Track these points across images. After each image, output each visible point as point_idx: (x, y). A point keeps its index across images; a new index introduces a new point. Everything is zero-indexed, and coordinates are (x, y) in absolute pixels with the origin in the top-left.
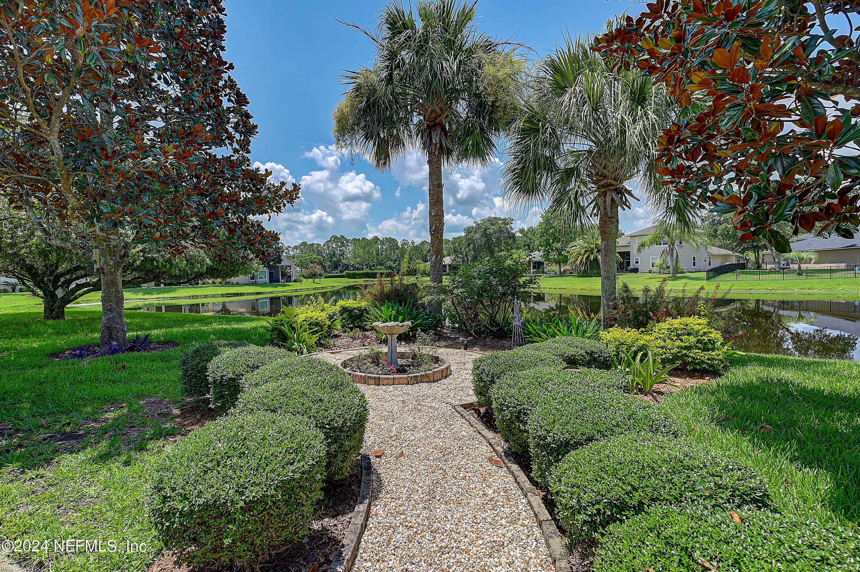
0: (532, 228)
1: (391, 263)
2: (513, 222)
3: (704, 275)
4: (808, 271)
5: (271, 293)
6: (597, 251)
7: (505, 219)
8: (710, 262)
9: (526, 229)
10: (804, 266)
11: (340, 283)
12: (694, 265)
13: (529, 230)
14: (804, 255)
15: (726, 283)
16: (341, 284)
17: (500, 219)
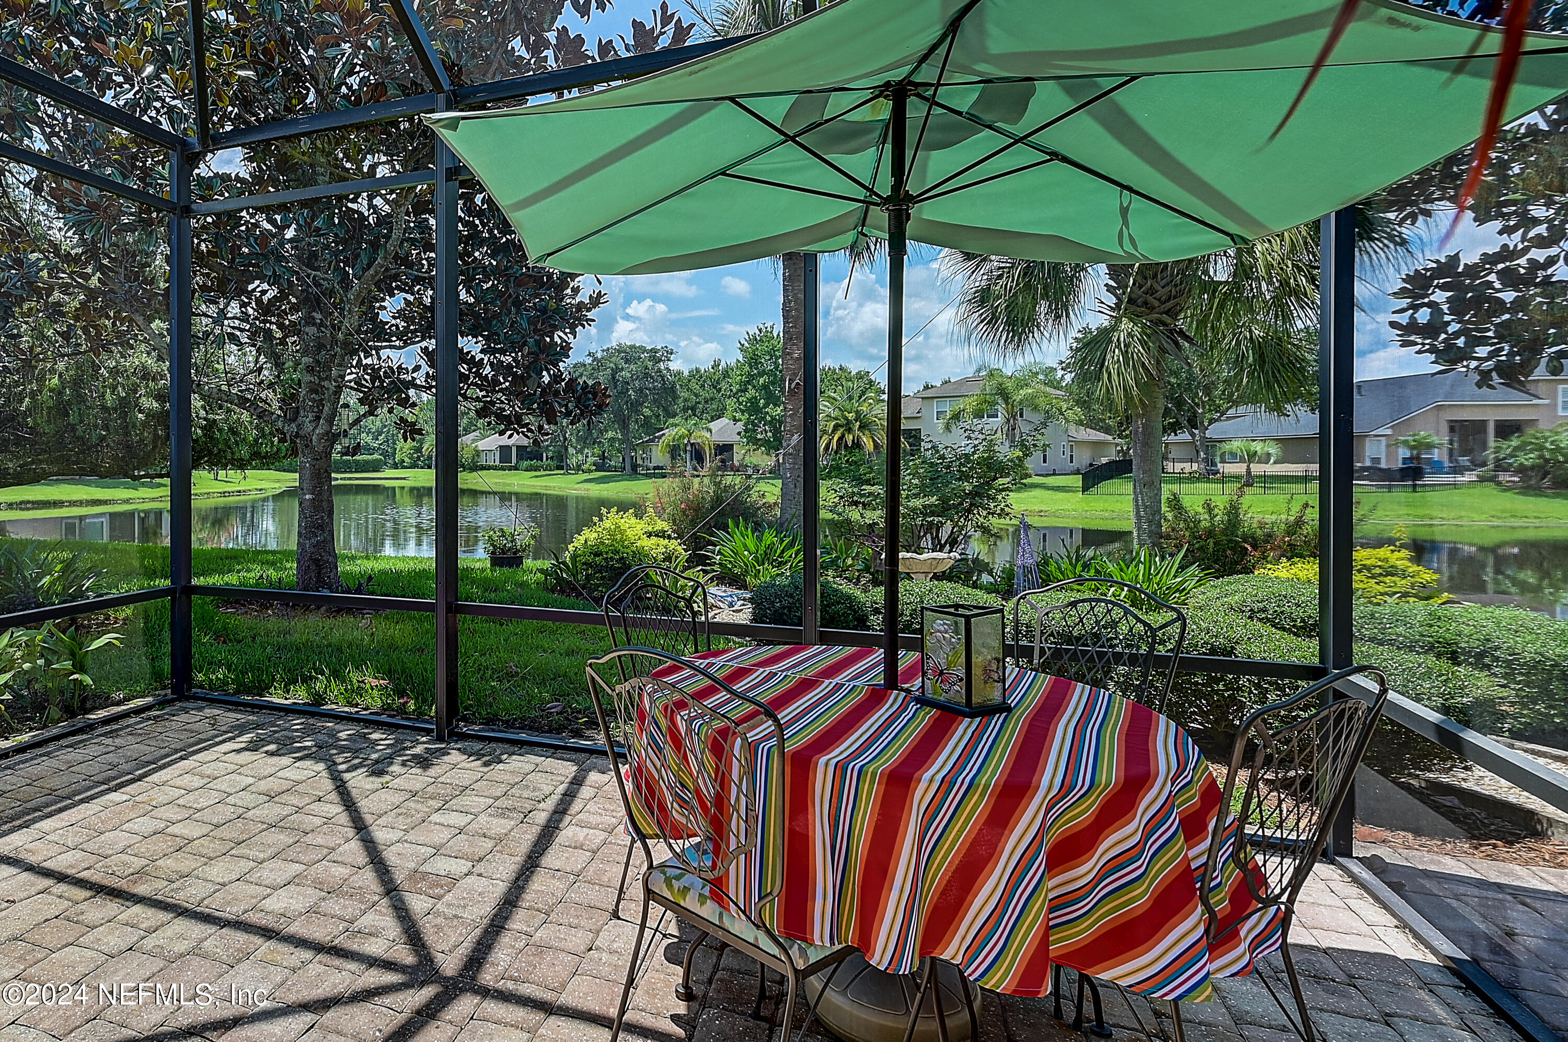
0: (698, 370)
1: (369, 439)
2: (672, 357)
3: (1077, 481)
4: (1266, 479)
5: (127, 501)
6: (860, 427)
7: (654, 351)
8: (1072, 456)
9: (686, 373)
10: (1257, 469)
11: (278, 481)
12: (1045, 461)
13: (692, 375)
14: (1258, 447)
15: (1119, 498)
16: (277, 485)
17: (644, 350)
